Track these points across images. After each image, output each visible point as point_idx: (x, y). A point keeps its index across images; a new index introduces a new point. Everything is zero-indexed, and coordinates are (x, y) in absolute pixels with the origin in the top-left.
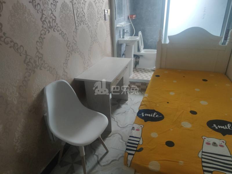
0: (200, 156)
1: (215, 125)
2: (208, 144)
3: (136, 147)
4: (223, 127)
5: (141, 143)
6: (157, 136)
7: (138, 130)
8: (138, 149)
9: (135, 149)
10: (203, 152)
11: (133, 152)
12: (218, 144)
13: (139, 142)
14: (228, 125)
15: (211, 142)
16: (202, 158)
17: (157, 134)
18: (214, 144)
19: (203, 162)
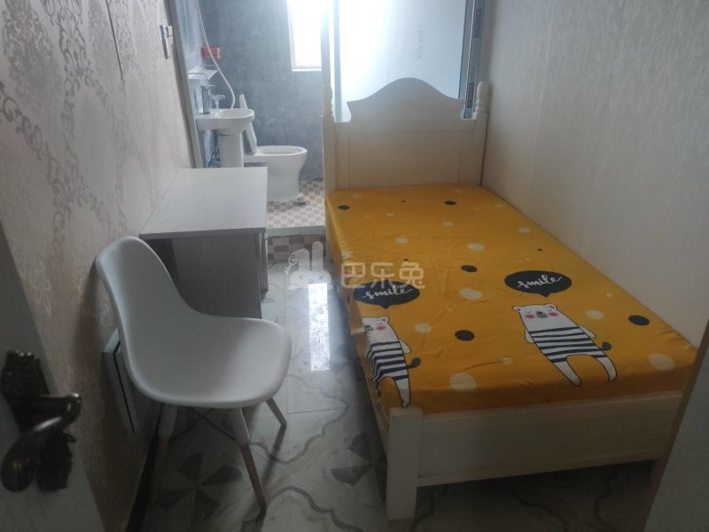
0: (530, 340)
1: (521, 283)
2: (530, 317)
3: (404, 361)
4: (536, 283)
5: (406, 349)
6: (430, 328)
7: (381, 328)
8: (409, 362)
9: (404, 365)
10: (530, 333)
11: (404, 372)
12: (547, 313)
13: (400, 349)
14: (543, 276)
15: (534, 313)
16: (535, 342)
17: (426, 325)
18: (540, 314)
19: (541, 348)
